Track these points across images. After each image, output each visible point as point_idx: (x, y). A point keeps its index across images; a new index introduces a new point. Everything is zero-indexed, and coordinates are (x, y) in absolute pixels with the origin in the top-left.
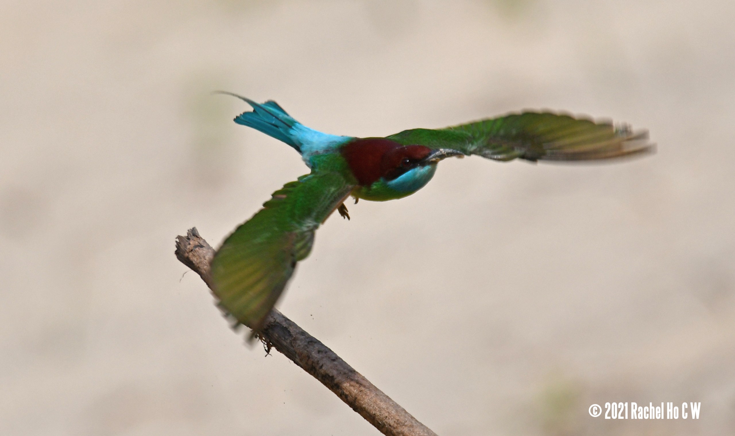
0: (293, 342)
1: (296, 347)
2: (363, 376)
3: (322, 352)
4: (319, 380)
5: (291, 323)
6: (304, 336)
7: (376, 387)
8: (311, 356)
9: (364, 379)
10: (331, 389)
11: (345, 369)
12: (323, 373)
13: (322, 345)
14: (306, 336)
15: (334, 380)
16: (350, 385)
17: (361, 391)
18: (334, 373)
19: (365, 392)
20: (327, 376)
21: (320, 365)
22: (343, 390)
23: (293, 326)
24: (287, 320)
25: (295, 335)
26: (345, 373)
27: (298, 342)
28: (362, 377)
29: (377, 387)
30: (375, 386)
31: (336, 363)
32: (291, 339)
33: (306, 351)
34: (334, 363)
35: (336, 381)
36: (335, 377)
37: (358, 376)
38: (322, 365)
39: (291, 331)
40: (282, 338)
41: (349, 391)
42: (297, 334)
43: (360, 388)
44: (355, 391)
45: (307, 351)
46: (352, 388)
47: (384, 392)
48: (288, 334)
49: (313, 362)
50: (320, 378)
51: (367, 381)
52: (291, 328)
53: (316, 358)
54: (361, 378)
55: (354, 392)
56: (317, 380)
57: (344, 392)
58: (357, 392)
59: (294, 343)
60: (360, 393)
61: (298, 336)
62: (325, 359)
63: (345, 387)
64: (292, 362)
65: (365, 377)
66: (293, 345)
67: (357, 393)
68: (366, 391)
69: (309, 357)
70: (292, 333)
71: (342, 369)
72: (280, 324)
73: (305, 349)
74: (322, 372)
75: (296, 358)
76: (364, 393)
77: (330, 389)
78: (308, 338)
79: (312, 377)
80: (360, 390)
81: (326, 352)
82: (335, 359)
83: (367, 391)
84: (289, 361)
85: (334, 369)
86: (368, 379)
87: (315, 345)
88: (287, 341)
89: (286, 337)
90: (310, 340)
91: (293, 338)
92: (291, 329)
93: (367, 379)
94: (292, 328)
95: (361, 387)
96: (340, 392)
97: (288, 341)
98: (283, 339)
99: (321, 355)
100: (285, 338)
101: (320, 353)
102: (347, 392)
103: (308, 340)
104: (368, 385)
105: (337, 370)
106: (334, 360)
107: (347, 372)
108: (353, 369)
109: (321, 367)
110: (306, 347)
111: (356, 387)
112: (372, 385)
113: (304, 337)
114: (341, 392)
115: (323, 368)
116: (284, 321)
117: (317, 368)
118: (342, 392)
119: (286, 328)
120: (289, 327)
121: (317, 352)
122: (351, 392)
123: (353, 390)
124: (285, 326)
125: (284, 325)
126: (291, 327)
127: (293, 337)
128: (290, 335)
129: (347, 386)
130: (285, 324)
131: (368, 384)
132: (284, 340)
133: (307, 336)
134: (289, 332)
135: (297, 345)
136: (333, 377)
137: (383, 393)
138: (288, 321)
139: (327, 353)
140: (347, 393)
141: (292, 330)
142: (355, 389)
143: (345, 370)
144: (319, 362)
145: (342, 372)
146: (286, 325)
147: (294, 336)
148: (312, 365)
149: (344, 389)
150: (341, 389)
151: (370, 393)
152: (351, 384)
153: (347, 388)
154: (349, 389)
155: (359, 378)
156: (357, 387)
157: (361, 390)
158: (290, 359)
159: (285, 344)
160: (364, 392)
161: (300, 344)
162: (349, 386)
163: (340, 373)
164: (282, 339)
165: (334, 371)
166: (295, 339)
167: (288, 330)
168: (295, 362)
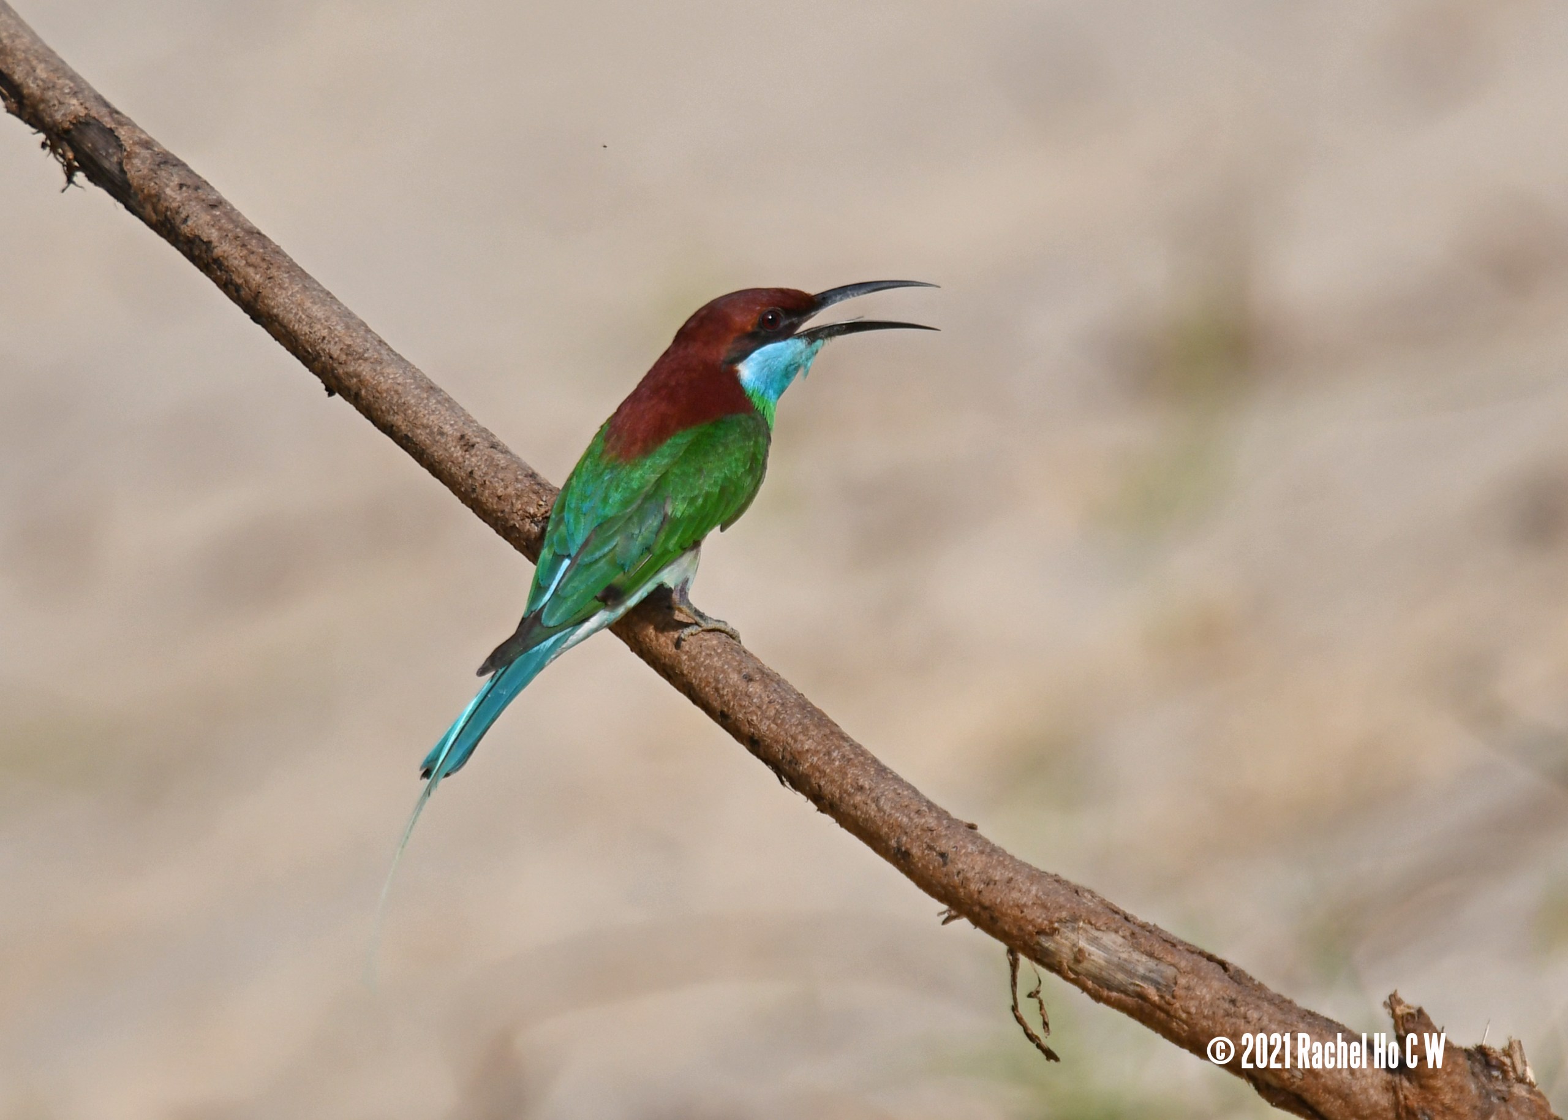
0: (124, 161)
1: (133, 172)
2: (277, 246)
3: (188, 187)
4: (178, 249)
5: (123, 120)
6: (152, 150)
7: (302, 270)
8: (163, 196)
9: (278, 253)
10: (205, 270)
11: (236, 228)
12: (188, 235)
13: (190, 172)
14: (154, 151)
15: (212, 252)
16: (247, 263)
17: (270, 278)
18: (213, 235)
19: (280, 281)
20: (197, 241)
21: (183, 215)
22: (231, 274)
23: (125, 127)
24: (113, 112)
25: (130, 147)
26: (237, 237)
27: (137, 162)
28: (273, 246)
29: (307, 272)
30: (303, 267)
31: (218, 213)
32: (120, 155)
33: (152, 184)
34: (214, 212)
35: (218, 252)
36: (215, 244)
37: (267, 243)
38: (188, 216)
39: (122, 138)
40: (101, 152)
41: (243, 277)
42: (135, 143)
43: (269, 272)
44: (258, 276)
45: (156, 183)
46: (251, 271)
47: (320, 283)
48: (115, 144)
49: (167, 208)
50: (180, 245)
51: (285, 256)
52: (120, 130)
53: (174, 200)
54: (271, 248)
55: (254, 280)
56: (173, 249)
57: (232, 279)
58: (262, 278)
59: (126, 166)
60: (267, 282)
61: (137, 149)
62: (193, 203)
63: (235, 268)
64: (121, 206)
65: (282, 248)
66: (125, 169)
67: (261, 281)
68: (281, 279)
69: (158, 196)
70: (123, 142)
71: (231, 226)
72: (97, 120)
73: (151, 180)
74: (186, 231)
75: (130, 197)
76: (278, 283)
77: (201, 270)
78: (158, 154)
79: (163, 242)
80: (268, 277)
81: (197, 188)
82: (216, 204)
83: (284, 279)
84: (115, 204)
85: (213, 226)
86: (288, 253)
87: (174, 170)
88: (112, 160)
89: (110, 151)
90: (163, 160)
91: (125, 153)
92: (122, 133)
93: (285, 253)
94: (125, 132)
95: (270, 268)
96: (224, 277)
97: (115, 159)
98: (104, 154)
99: (185, 192)
100: (107, 153)
101: (184, 189)
102: (239, 277)
103: (158, 159)
104: (287, 264)
105: (220, 229)
106: (213, 206)
107: (241, 235)
108: (255, 228)
109: (185, 220)
110: (154, 175)
111: (260, 267)
112: (297, 266)
113: (150, 151)
114: (226, 279)
115: (189, 223)
116: (108, 114)
117: (178, 221)
118: (229, 277)
119: (111, 130)
120: (117, 128)
121: (178, 188)
122: (248, 278)
123: (253, 275)
124: (108, 126)
125: (106, 122)
126: (122, 129)
127: (125, 150)
128: (120, 146)
129: (239, 266)
130: (108, 123)
131: (288, 262)
132: (106, 158)
133: (156, 149)
134: (117, 138)
135: (135, 169)
136: (210, 242)
137: (319, 285)
138: (116, 116)
139: (199, 191)
140: (240, 281)
141: (124, 135)
142: (256, 274)
143: (238, 230)
144: (181, 209)
145: (230, 235)
146: (113, 123)
147: (129, 150)
148: (166, 216)
149: (233, 271)
150: (227, 272)
151: (291, 283)
152: (249, 261)
153: (239, 269)
154: (243, 273)
155: (266, 248)
156: (261, 269)
157: (271, 275)
158: (116, 201)
159: (106, 164)
160: (276, 279)
161: (142, 167)
162: (245, 265)
163: (227, 236)
164: (101, 154)
165: (213, 231)
166: (129, 156)
167: (116, 134)
168: (127, 207)
